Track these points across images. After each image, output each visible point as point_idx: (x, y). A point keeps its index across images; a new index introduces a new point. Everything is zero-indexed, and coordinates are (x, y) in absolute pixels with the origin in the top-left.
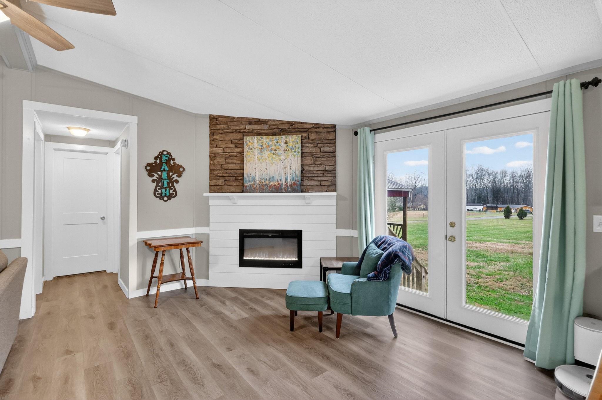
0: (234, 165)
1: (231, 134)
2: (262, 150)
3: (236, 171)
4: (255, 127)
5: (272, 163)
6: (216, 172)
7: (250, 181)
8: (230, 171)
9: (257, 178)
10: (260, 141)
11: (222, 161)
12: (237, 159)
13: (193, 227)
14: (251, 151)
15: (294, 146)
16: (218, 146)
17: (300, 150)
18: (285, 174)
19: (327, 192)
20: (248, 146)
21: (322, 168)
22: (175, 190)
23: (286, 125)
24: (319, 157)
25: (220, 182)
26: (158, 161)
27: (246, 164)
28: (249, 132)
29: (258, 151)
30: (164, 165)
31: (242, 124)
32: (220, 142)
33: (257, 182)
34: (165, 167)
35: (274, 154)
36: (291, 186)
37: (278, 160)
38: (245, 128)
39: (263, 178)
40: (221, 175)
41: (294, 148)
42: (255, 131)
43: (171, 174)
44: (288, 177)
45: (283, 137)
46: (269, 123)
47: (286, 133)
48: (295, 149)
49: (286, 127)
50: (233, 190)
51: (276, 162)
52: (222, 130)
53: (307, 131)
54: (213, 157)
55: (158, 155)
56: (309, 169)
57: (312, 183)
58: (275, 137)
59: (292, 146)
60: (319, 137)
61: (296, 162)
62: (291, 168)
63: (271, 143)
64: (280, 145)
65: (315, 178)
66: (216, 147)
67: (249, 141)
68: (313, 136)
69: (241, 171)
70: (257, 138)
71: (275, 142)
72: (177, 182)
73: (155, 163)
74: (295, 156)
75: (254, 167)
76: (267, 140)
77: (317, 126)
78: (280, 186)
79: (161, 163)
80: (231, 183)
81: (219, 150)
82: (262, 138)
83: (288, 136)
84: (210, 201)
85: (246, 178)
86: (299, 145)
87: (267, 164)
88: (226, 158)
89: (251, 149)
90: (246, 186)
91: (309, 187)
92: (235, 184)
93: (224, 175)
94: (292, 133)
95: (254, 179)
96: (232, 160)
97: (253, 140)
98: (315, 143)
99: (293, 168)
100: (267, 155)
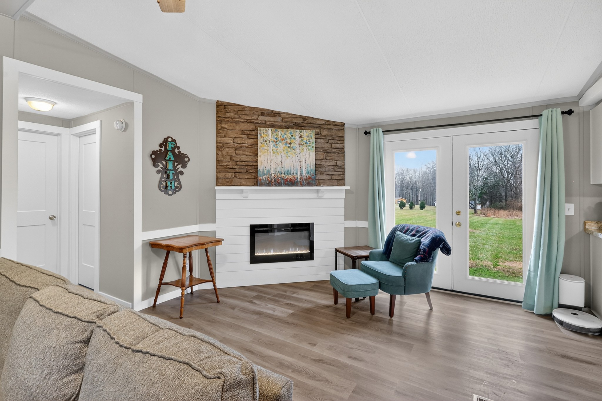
0: (244, 157)
1: (242, 124)
2: (277, 143)
3: (249, 164)
4: (267, 118)
5: (287, 157)
6: (225, 164)
7: (264, 174)
8: (240, 163)
9: (272, 171)
10: (275, 134)
11: (232, 152)
12: (249, 151)
13: (197, 224)
14: (265, 143)
15: (308, 140)
16: (227, 135)
17: (314, 145)
18: (300, 168)
19: (337, 185)
20: (262, 137)
21: (333, 163)
22: (180, 183)
23: (300, 119)
24: (330, 153)
25: (229, 175)
26: (163, 149)
27: (260, 156)
28: (262, 123)
29: (273, 144)
30: (169, 153)
31: (254, 114)
32: (230, 132)
33: (273, 175)
34: (170, 155)
35: (289, 147)
36: (306, 179)
37: (293, 154)
38: (257, 119)
39: (278, 172)
40: (231, 166)
41: (309, 142)
42: (268, 123)
43: (176, 164)
44: (303, 171)
45: (298, 131)
46: (283, 116)
47: (299, 128)
48: (310, 144)
49: (300, 121)
50: (244, 183)
51: (291, 156)
52: (232, 118)
53: (319, 127)
54: (220, 147)
55: (164, 142)
56: (321, 164)
57: (324, 177)
58: (289, 131)
59: (307, 141)
60: (330, 133)
61: (311, 157)
62: (306, 162)
63: (285, 136)
64: (295, 139)
65: (326, 173)
66: (225, 136)
67: (264, 133)
68: (325, 132)
69: (255, 164)
70: (271, 130)
71: (290, 135)
72: (182, 173)
73: (160, 150)
74: (309, 150)
75: (269, 160)
76: (282, 133)
77: (328, 123)
78: (296, 179)
79: (166, 151)
80: (242, 176)
81: (229, 140)
82: (277, 131)
83: (302, 130)
84: (217, 195)
85: (260, 170)
86: (313, 140)
87: (283, 157)
88: (236, 149)
89: (266, 141)
90: (261, 179)
91: (322, 181)
92: (246, 177)
93: (234, 167)
94: (305, 128)
95: (269, 172)
96: (243, 151)
97: (267, 131)
98: (325, 138)
99: (308, 163)
100: (282, 148)
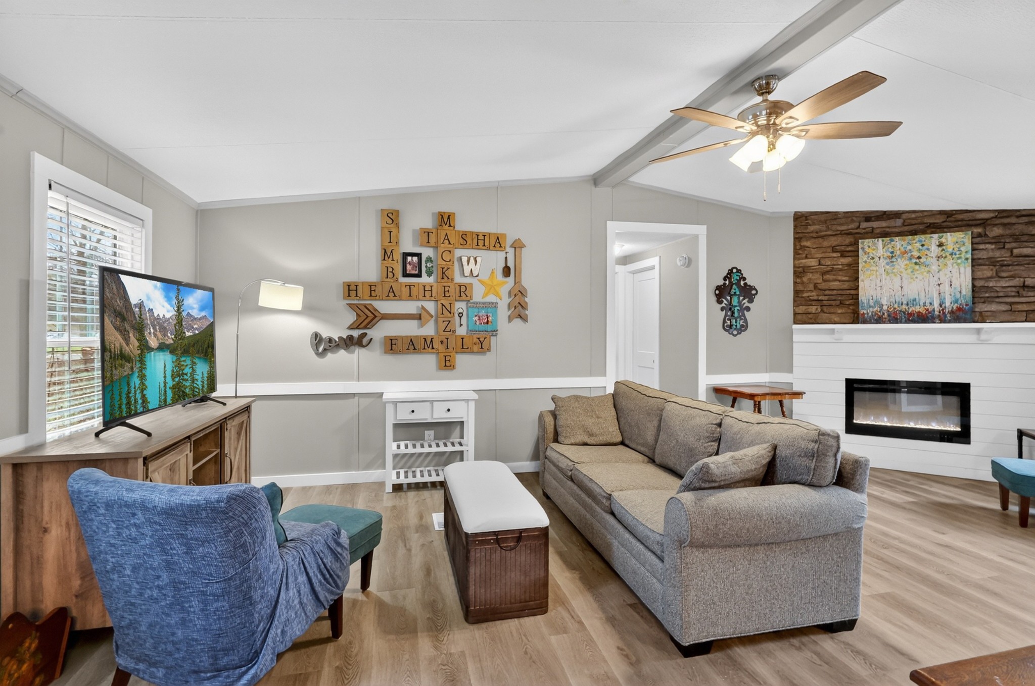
0: (837, 283)
1: (833, 239)
2: (894, 259)
3: (844, 293)
4: (875, 224)
5: (912, 278)
6: (805, 295)
7: (870, 307)
8: (830, 293)
9: (884, 302)
10: (889, 246)
11: (817, 278)
12: (844, 274)
13: (767, 372)
14: (872, 261)
15: (956, 249)
16: (808, 256)
17: (969, 256)
18: (940, 294)
19: (1026, 321)
20: (865, 253)
21: (1017, 282)
22: (746, 321)
23: (938, 216)
24: (1009, 265)
25: (813, 309)
26: (727, 282)
27: (863, 281)
28: (867, 233)
29: (886, 261)
30: (734, 287)
31: (852, 221)
32: (813, 251)
33: (885, 308)
34: (735, 290)
35: (916, 263)
36: (952, 312)
37: (925, 273)
38: (859, 227)
39: (896, 302)
40: (816, 298)
41: (958, 253)
42: (878, 231)
43: (741, 298)
44: (945, 299)
45: (936, 236)
46: (904, 216)
47: (938, 230)
48: (960, 254)
49: (939, 220)
50: (835, 319)
51: (920, 277)
52: (817, 233)
53: (984, 223)
54: (799, 273)
55: (728, 274)
56: (986, 285)
57: (993, 307)
58: (917, 237)
59: (953, 249)
60: (1008, 232)
61: (962, 276)
62: (951, 285)
63: (909, 247)
64: (928, 249)
65: (997, 300)
66: (806, 257)
67: (869, 247)
68: (996, 231)
69: (853, 292)
70: (883, 241)
71: (918, 245)
72: (748, 309)
73: (725, 284)
74: (958, 264)
75: (879, 285)
76: (903, 243)
77: (1003, 214)
78: (929, 313)
79: (731, 284)
80: (832, 310)
81: (812, 262)
82: (892, 241)
83: (944, 234)
84: (794, 336)
85: (863, 301)
86: (969, 246)
87: (904, 279)
88: (823, 274)
89: (873, 258)
90: (864, 314)
91: (989, 314)
92: (839, 311)
93: (820, 298)
94: (952, 230)
95: (878, 303)
96: (834, 275)
97: (874, 244)
98: (999, 242)
99: (956, 283)
100: (903, 266)
